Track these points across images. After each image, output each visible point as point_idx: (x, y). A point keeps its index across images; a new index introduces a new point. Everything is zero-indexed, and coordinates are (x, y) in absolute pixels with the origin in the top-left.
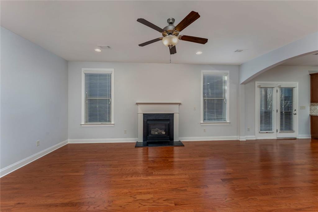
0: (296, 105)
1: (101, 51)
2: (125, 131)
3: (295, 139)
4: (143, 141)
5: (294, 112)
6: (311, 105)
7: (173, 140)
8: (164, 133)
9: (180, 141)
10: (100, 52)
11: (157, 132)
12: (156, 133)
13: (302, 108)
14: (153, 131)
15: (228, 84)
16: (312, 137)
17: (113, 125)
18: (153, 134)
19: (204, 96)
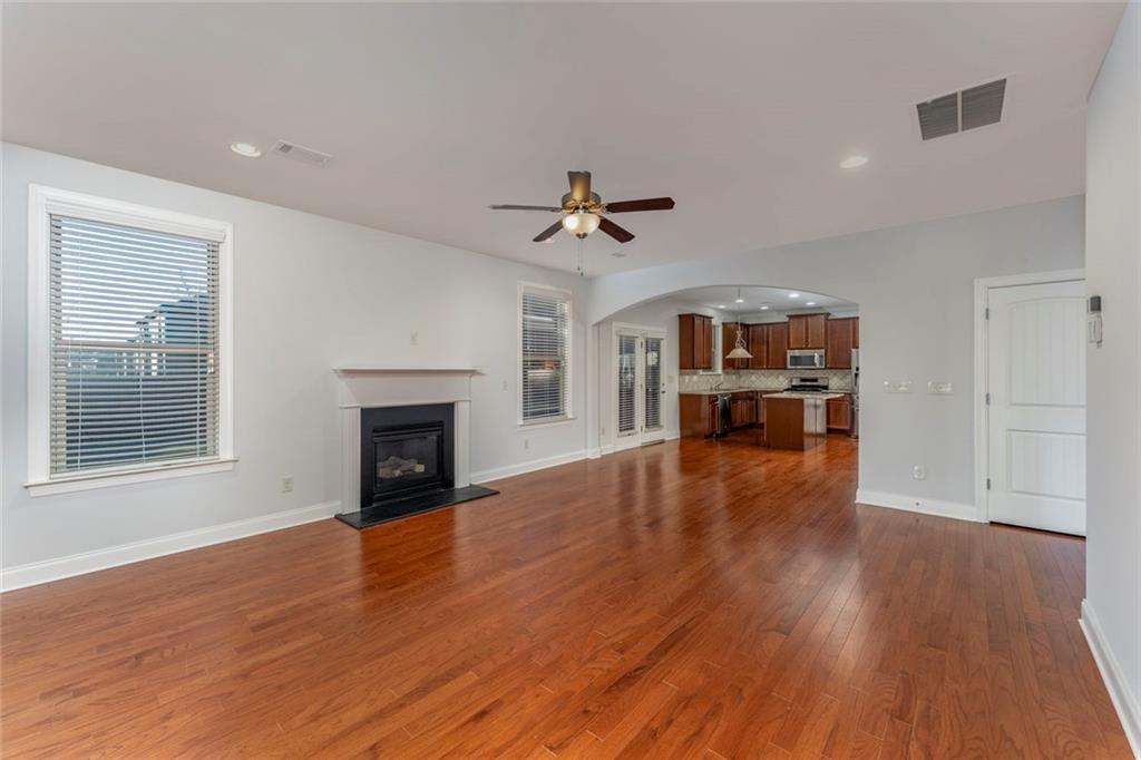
0: (664, 377)
1: (258, 154)
2: (287, 482)
3: (662, 442)
4: (362, 506)
5: (662, 389)
6: (681, 374)
7: (453, 486)
8: (420, 468)
9: (471, 485)
10: (257, 158)
11: (396, 469)
12: (397, 473)
13: (671, 380)
14: (383, 467)
15: (570, 323)
16: (681, 435)
17: (229, 467)
18: (388, 477)
19: (525, 352)
